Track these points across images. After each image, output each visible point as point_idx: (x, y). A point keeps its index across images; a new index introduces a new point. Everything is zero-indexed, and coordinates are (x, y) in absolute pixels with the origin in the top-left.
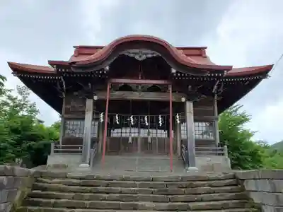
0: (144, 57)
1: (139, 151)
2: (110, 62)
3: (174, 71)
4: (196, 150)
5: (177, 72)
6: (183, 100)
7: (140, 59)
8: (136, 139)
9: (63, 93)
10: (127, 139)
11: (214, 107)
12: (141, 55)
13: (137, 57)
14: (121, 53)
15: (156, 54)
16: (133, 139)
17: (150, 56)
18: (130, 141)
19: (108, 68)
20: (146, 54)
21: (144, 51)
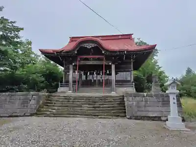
0: (91, 47)
2: (77, 50)
3: (103, 52)
5: (105, 53)
6: (110, 64)
8: (96, 80)
12: (89, 46)
13: (88, 47)
14: (81, 46)
15: (96, 45)
16: (94, 80)
17: (93, 46)
19: (76, 52)
21: (90, 44)
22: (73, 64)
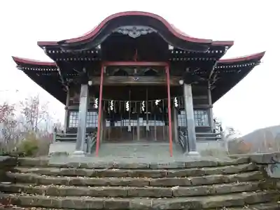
0: (138, 34)
1: (138, 139)
2: (103, 40)
3: (171, 48)
4: (197, 136)
5: (175, 50)
6: (181, 82)
7: (134, 36)
8: (136, 128)
9: (67, 87)
10: (127, 128)
11: (208, 97)
12: (135, 32)
13: (131, 34)
14: (113, 31)
15: (152, 30)
16: (132, 127)
17: (145, 32)
18: (130, 130)
19: (99, 47)
20: (140, 30)
21: (139, 28)
22: (90, 83)
